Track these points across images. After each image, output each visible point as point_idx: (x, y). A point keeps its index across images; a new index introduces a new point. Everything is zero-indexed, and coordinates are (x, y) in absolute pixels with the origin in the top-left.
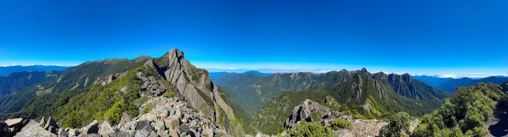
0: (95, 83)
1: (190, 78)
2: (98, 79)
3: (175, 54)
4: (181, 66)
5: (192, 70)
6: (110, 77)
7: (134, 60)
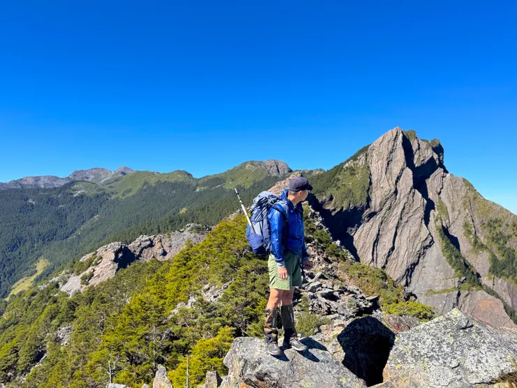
0: (23, 285)
1: (481, 263)
2: (41, 266)
3: (400, 154)
4: (430, 206)
5: (492, 224)
6: (108, 254)
7: (218, 180)
